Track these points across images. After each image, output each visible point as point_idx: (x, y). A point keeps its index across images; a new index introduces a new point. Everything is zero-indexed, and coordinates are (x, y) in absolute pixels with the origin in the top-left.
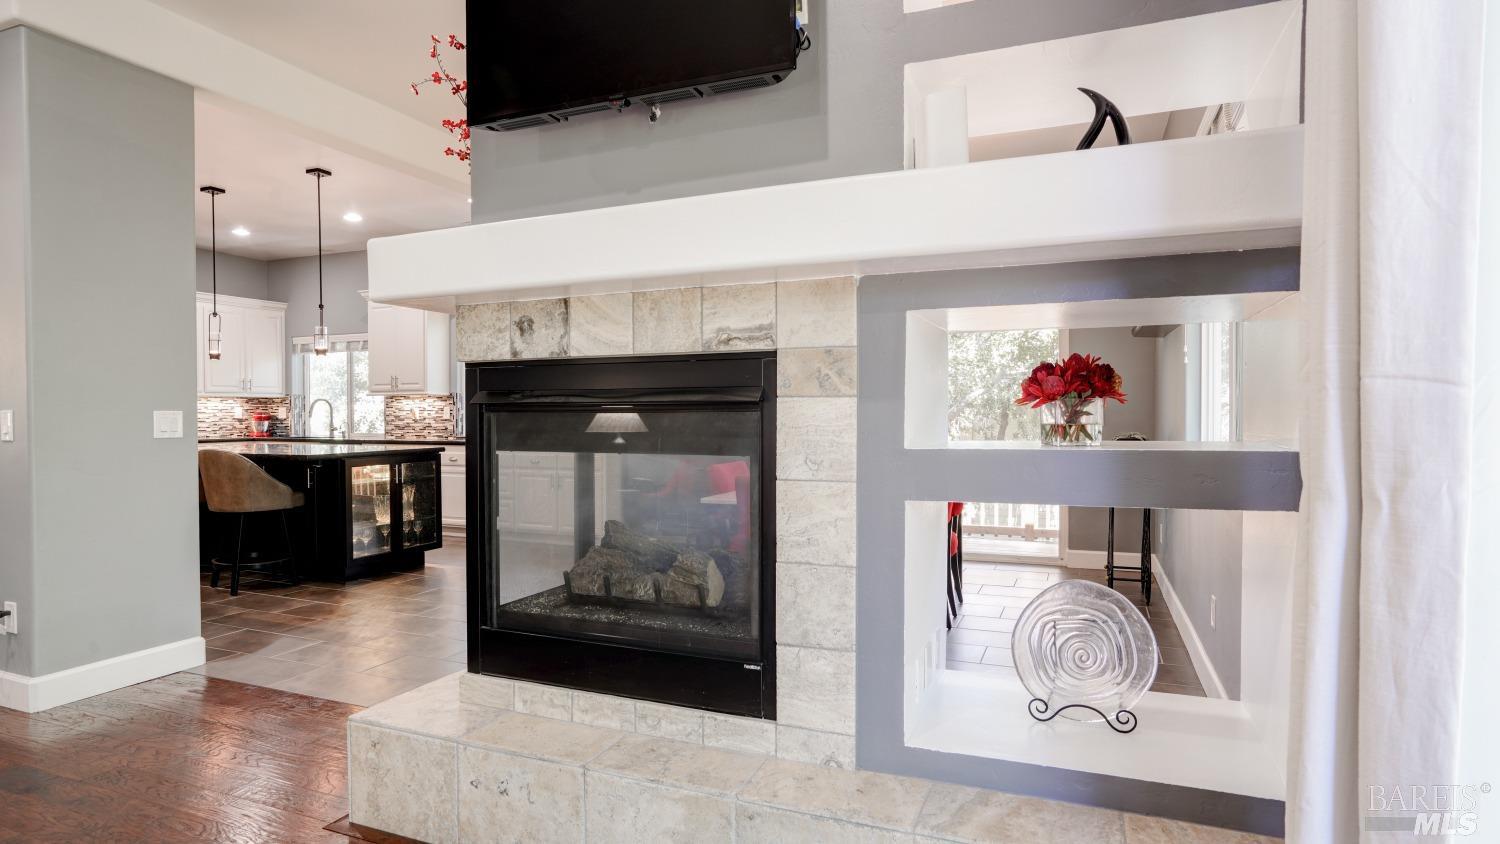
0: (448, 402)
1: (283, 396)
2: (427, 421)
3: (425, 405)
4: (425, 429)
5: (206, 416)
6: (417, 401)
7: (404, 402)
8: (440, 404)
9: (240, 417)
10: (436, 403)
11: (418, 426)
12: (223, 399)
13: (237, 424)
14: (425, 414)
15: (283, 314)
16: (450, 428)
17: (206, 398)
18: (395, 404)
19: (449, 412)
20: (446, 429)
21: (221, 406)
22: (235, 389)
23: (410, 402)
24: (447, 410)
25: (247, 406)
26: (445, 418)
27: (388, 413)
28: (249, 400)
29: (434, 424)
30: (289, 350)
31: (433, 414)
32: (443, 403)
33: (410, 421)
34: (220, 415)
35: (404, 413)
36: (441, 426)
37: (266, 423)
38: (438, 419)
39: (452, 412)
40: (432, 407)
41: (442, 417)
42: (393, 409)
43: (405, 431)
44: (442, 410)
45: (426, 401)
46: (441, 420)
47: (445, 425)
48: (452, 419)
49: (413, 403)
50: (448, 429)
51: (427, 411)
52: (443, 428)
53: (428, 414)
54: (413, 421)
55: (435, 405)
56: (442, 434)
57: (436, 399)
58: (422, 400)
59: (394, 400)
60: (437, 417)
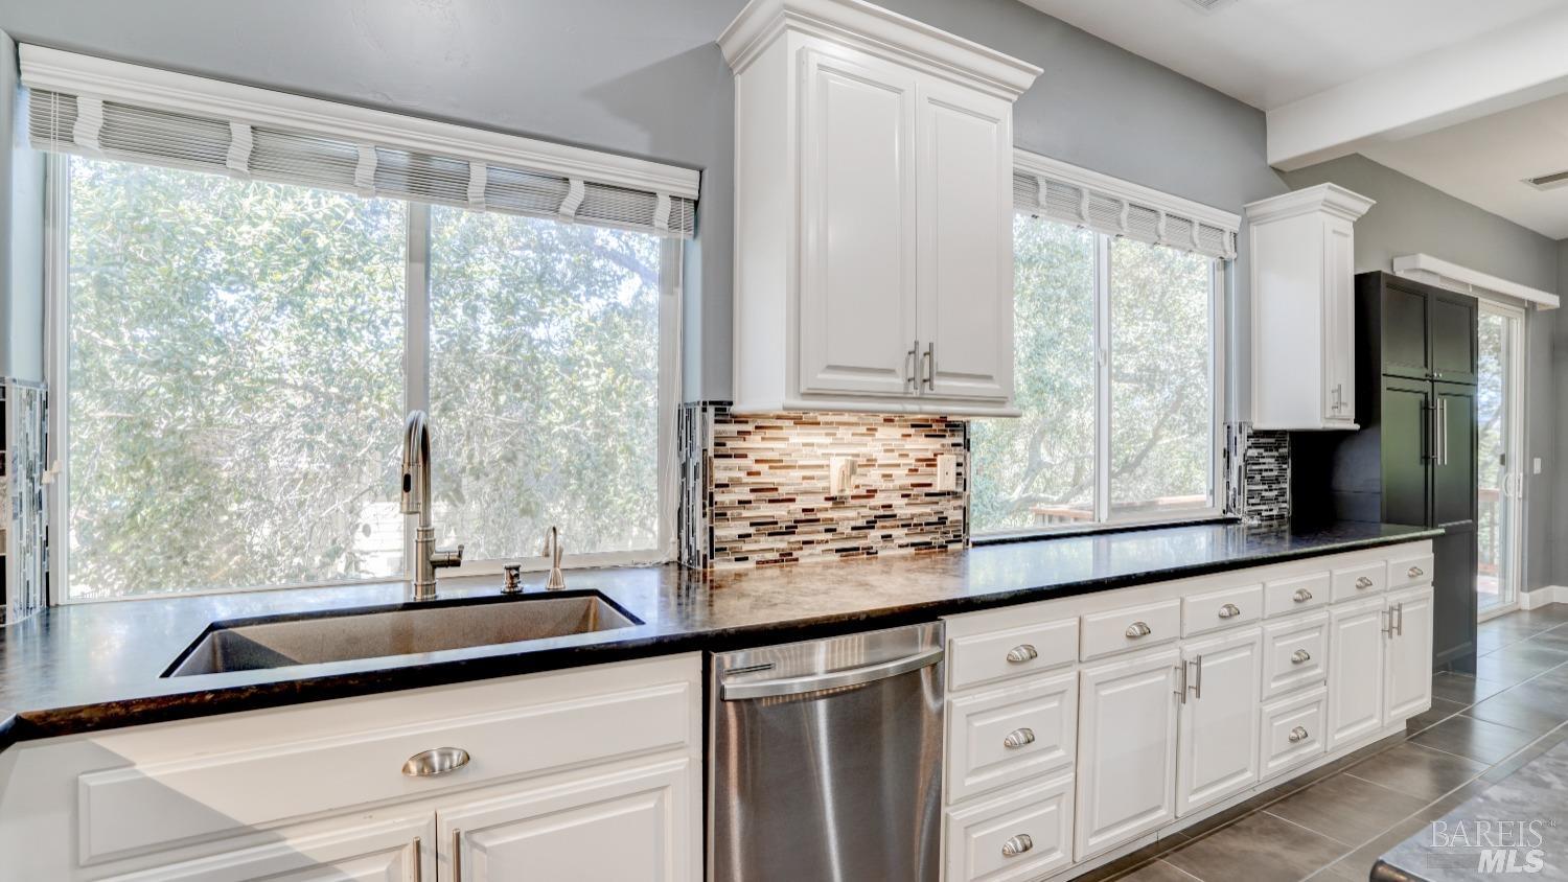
0: (949, 441)
2: (879, 500)
3: (873, 448)
4: (871, 525)
6: (843, 433)
8: (922, 445)
10: (909, 445)
11: (847, 518)
14: (874, 478)
16: (955, 516)
18: (755, 441)
19: (953, 470)
20: (942, 521)
23: (817, 437)
24: (947, 463)
26: (937, 488)
29: (903, 509)
31: (902, 478)
32: (934, 444)
33: (817, 502)
35: (796, 474)
36: (925, 511)
38: (916, 491)
39: (961, 470)
40: (896, 454)
41: (930, 485)
42: (748, 463)
43: (793, 538)
44: (931, 463)
45: (878, 435)
46: (927, 495)
47: (936, 508)
48: (960, 489)
49: (829, 440)
50: (948, 523)
51: (880, 466)
52: (935, 519)
53: (884, 476)
54: (829, 504)
55: (907, 447)
56: (927, 539)
57: (912, 431)
58: (863, 429)
59: (749, 427)
60: (914, 485)
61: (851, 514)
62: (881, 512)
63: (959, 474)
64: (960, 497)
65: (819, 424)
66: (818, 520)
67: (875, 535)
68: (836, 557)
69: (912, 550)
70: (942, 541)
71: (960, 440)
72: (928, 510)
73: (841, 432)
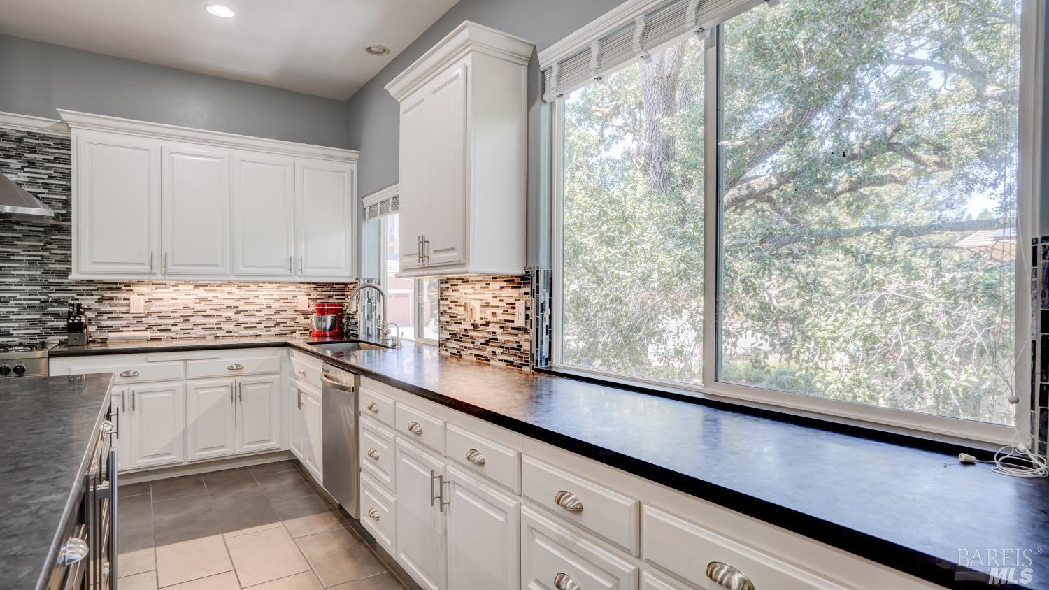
0: (523, 290)
1: (354, 280)
3: (488, 296)
4: (487, 343)
5: (257, 308)
7: (463, 288)
8: (510, 294)
9: (306, 309)
10: (504, 293)
11: (480, 336)
12: (280, 285)
13: (301, 319)
15: (354, 166)
17: (255, 283)
18: (450, 293)
20: (519, 348)
21: (277, 294)
22: (282, 271)
23: (469, 289)
25: (314, 295)
27: (442, 308)
28: (318, 286)
29: (500, 336)
30: (362, 214)
32: (515, 293)
33: (470, 326)
34: (277, 306)
35: (462, 310)
37: (329, 318)
38: (507, 325)
39: (529, 312)
40: (498, 299)
41: (513, 322)
42: (448, 302)
43: (462, 344)
44: (513, 305)
45: (490, 287)
46: (512, 328)
47: (517, 339)
48: (529, 327)
49: (471, 291)
50: (522, 349)
51: (492, 307)
52: (515, 346)
53: (493, 313)
54: (472, 328)
55: (503, 295)
56: (511, 359)
57: (504, 284)
58: (484, 284)
59: (449, 285)
60: (506, 321)
61: (480, 334)
62: (491, 336)
63: (527, 315)
64: (528, 333)
65: (468, 281)
66: (468, 336)
67: (489, 349)
68: (474, 358)
69: (503, 364)
70: (518, 362)
71: (528, 290)
72: (511, 338)
73: (478, 286)
